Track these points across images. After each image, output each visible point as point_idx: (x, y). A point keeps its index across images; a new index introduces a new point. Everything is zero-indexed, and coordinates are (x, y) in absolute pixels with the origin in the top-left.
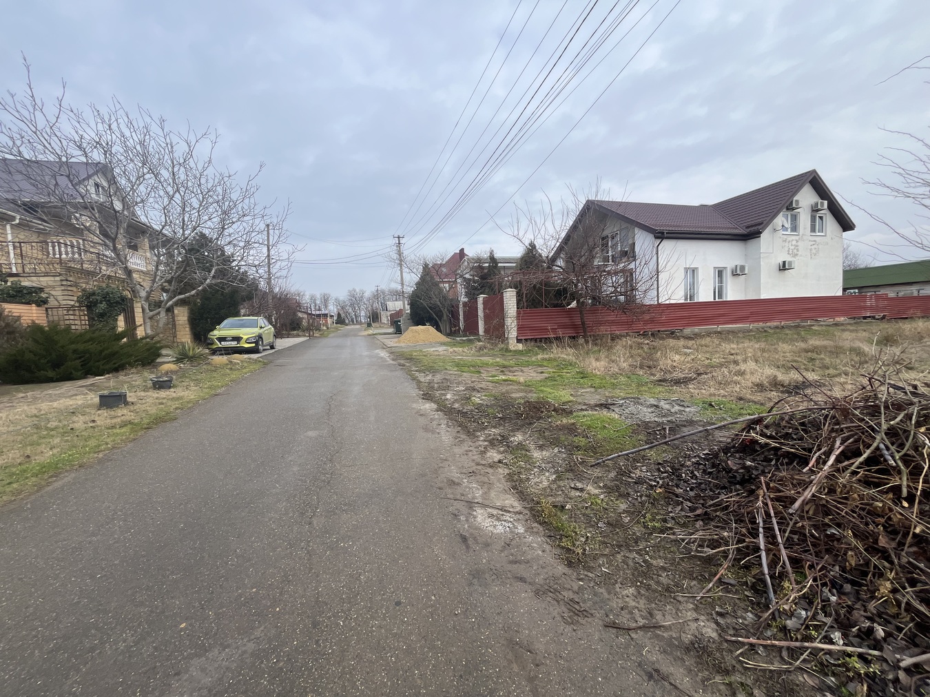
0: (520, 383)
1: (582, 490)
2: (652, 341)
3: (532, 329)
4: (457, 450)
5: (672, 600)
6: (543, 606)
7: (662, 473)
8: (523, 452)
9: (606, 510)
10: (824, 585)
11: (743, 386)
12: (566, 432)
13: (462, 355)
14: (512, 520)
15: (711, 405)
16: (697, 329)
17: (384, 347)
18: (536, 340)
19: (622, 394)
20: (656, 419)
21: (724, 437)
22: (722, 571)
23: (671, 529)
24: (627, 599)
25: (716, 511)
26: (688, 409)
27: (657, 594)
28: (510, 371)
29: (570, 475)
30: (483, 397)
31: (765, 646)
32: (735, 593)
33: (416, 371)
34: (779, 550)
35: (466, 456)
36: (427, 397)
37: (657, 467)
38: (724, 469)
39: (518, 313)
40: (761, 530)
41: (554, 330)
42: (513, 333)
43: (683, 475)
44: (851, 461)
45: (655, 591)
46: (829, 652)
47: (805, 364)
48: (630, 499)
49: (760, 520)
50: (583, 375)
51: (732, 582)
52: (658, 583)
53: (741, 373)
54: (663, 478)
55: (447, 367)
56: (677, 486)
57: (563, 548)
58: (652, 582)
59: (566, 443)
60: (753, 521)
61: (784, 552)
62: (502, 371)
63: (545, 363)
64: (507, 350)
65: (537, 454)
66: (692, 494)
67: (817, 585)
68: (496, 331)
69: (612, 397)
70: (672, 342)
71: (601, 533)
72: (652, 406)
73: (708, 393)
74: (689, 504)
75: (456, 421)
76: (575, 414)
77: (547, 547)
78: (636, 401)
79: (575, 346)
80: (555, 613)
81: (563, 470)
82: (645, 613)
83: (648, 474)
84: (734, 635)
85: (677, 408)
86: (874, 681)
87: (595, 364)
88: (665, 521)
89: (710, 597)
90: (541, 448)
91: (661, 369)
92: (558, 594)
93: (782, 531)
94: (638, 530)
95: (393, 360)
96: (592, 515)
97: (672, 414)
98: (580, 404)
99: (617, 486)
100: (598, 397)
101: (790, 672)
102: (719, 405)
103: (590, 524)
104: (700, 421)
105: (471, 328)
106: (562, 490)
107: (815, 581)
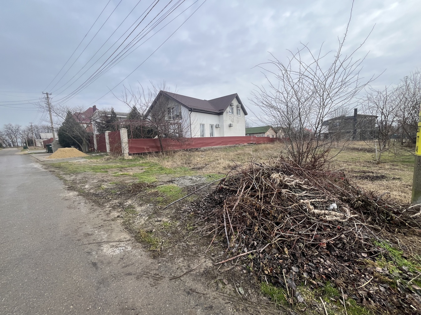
0: (130, 175)
1: (160, 221)
2: (190, 153)
3: (137, 148)
4: (91, 216)
5: (197, 257)
6: (141, 283)
7: (193, 206)
8: (132, 209)
9: (171, 227)
10: (242, 233)
11: (220, 169)
12: (153, 196)
13: (96, 163)
14: (124, 245)
15: (210, 176)
16: (205, 148)
17: (38, 161)
18: (139, 154)
19: (178, 176)
20: (191, 184)
21: (214, 188)
22: (213, 239)
23: (196, 228)
24: (180, 264)
25: (211, 216)
26: (202, 179)
27: (191, 257)
28: (125, 170)
29: (155, 215)
30: (109, 185)
31: (226, 262)
32: (218, 246)
33: (64, 174)
34: (230, 225)
35: (97, 218)
36: (71, 188)
37: (191, 204)
38: (214, 200)
39: (129, 141)
40: (225, 220)
41: (148, 149)
42: (126, 151)
43: (201, 205)
44: (248, 190)
46: (244, 256)
47: (237, 159)
48: (181, 220)
49: (224, 216)
50: (162, 169)
51: (217, 242)
52: (192, 252)
53: (219, 164)
54: (194, 208)
55: (85, 170)
56: (199, 210)
57: (151, 251)
58: (189, 253)
59: (153, 201)
60: (223, 217)
61: (231, 225)
62: (121, 170)
63: (144, 165)
64: (123, 159)
65: (138, 209)
66: (204, 212)
67: (240, 234)
68: (117, 149)
69: (174, 177)
70: (197, 153)
71: (169, 238)
72: (190, 179)
73: (209, 172)
74: (203, 216)
75: (91, 199)
76: (157, 187)
77: (143, 253)
78: (184, 178)
79: (158, 156)
80: (147, 284)
81: (152, 214)
82: (187, 267)
83: (188, 207)
84: (218, 262)
85: (199, 179)
86: (255, 260)
87: (167, 163)
88: (194, 225)
89: (210, 251)
90: (141, 205)
91: (193, 164)
92: (148, 274)
93: (231, 218)
94: (184, 232)
95: (45, 169)
96: (165, 231)
97: (197, 181)
98: (160, 182)
99: (176, 216)
100: (168, 178)
101: (234, 268)
102: (212, 176)
103: (164, 235)
104: (207, 183)
105: (102, 148)
106: (151, 223)
107: (240, 233)
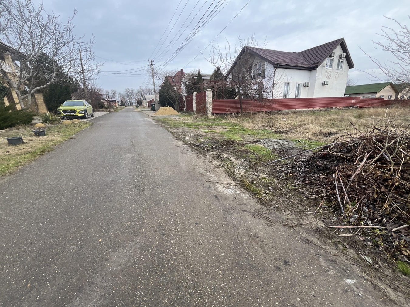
0: (217, 133)
1: (258, 175)
2: (269, 115)
3: (219, 109)
4: (199, 161)
5: (305, 215)
6: (257, 220)
7: (289, 168)
8: (229, 161)
9: (271, 183)
10: (363, 205)
11: (310, 134)
12: (244, 153)
13: (187, 121)
14: (233, 188)
15: (299, 141)
17: (149, 117)
18: (220, 114)
19: (262, 137)
20: (279, 147)
22: (322, 203)
23: (298, 189)
24: (288, 216)
25: (314, 181)
26: (290, 143)
28: (211, 128)
29: (251, 170)
30: (204, 139)
31: (343, 228)
32: (327, 211)
33: (169, 127)
34: (344, 194)
35: (204, 164)
36: (178, 139)
37: (286, 166)
38: (315, 165)
39: (213, 101)
40: (337, 187)
41: (229, 110)
42: (210, 111)
43: (297, 168)
44: (371, 160)
45: (298, 212)
46: (367, 228)
47: (330, 125)
48: (278, 178)
49: (336, 184)
50: (244, 129)
51: (326, 207)
52: (298, 209)
53: (308, 129)
54: (290, 170)
55: (182, 126)
56: (296, 173)
57: (258, 198)
58: (296, 209)
59: (246, 157)
60: (332, 184)
61: (346, 195)
62: (208, 128)
63: (226, 124)
64: (208, 119)
65: (235, 162)
66: (302, 175)
67: (361, 206)
68: (202, 110)
69: (258, 138)
70: (278, 116)
71: (270, 192)
72: (276, 142)
73: (296, 137)
74: (302, 179)
75: (195, 149)
76: (246, 145)
77: (251, 198)
78: (269, 140)
79: (238, 117)
80: (263, 223)
81: (248, 168)
82: (296, 220)
83: (283, 168)
84: (331, 225)
85: (285, 143)
86: (384, 237)
87: (248, 125)
88: (295, 186)
89: (319, 213)
90: (236, 159)
91: (275, 127)
92: (261, 215)
94: (285, 190)
95: (156, 122)
96: (265, 185)
97: (284, 145)
98: (246, 141)
99: (272, 174)
100: (252, 138)
101: (353, 236)
102: (302, 141)
103: (265, 188)
104: (296, 148)
105: (190, 108)
106: (250, 176)
107: (360, 204)
